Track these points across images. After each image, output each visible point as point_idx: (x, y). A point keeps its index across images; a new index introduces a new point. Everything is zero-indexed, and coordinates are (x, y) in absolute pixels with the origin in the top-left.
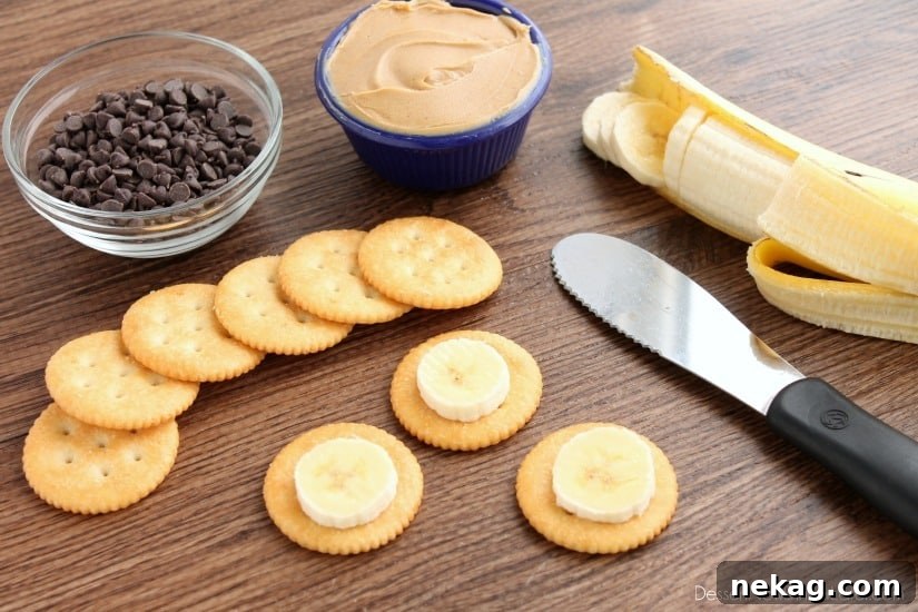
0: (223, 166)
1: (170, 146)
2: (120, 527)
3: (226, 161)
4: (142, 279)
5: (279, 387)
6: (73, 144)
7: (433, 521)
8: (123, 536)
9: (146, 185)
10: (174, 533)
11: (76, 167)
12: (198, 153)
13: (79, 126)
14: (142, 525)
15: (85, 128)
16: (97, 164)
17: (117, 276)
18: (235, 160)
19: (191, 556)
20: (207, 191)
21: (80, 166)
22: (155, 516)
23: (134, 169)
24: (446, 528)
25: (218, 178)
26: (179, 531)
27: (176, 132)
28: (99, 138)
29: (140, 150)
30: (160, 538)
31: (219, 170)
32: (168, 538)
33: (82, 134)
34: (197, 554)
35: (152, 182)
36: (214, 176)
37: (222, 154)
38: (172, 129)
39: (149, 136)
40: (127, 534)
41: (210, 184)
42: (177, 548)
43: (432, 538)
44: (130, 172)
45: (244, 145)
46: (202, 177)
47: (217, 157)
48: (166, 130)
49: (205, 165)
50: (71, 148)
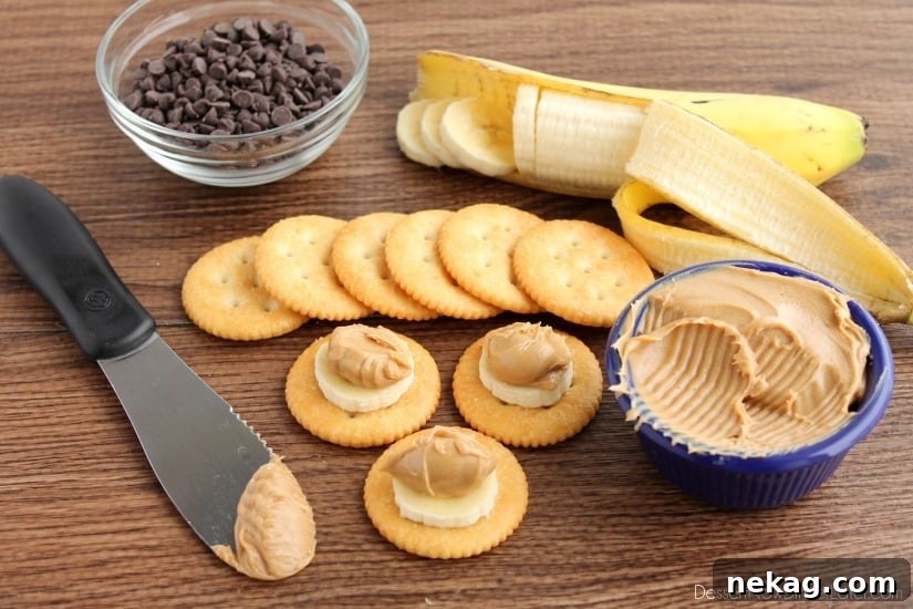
0: (312, 91)
1: (259, 77)
2: (63, 441)
3: (312, 85)
4: (199, 220)
5: (269, 356)
6: (159, 87)
7: (344, 527)
8: (60, 451)
9: (245, 114)
10: (108, 462)
11: (171, 106)
12: (287, 80)
13: (162, 70)
14: (82, 446)
15: (168, 71)
16: (192, 101)
17: (179, 211)
18: (322, 84)
19: (111, 489)
20: (304, 113)
21: (175, 105)
22: (98, 441)
23: (230, 101)
24: (353, 538)
25: (310, 101)
26: (112, 462)
27: (259, 64)
28: (185, 78)
29: (230, 84)
30: (93, 464)
31: (309, 94)
32: (99, 466)
33: (167, 76)
34: (116, 489)
35: (251, 110)
36: (305, 99)
37: (309, 79)
38: (255, 62)
39: (236, 70)
40: (67, 450)
41: (305, 107)
42: (103, 477)
43: (335, 543)
44: (227, 104)
45: (326, 70)
46: (297, 101)
47: (305, 82)
48: (251, 64)
49: (297, 90)
50: (157, 90)
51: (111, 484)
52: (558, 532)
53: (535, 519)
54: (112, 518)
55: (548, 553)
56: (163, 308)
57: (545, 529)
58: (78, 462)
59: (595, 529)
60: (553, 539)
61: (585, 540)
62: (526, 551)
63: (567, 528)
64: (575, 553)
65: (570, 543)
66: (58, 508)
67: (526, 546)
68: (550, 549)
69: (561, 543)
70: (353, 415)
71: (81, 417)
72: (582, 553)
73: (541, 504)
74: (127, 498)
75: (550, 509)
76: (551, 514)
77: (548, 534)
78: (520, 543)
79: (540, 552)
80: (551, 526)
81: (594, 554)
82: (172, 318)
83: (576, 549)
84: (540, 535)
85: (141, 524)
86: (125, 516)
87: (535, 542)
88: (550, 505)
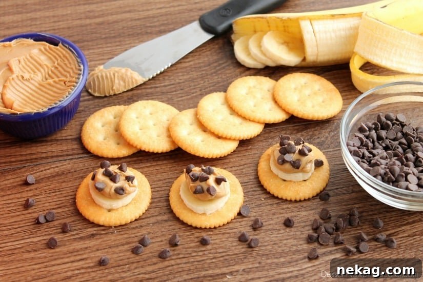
19: (66, 241)
30: (54, 230)
34: (68, 241)
51: (65, 239)
52: (283, 236)
53: (270, 232)
54: (70, 255)
55: (279, 247)
56: (73, 149)
57: (276, 236)
58: (47, 230)
59: (300, 233)
60: (281, 240)
61: (296, 239)
62: (269, 247)
63: (286, 234)
64: (292, 245)
65: (289, 241)
66: (42, 253)
67: (269, 245)
68: (280, 245)
69: (285, 242)
70: (110, 211)
71: (44, 208)
72: (296, 245)
73: (272, 224)
74: (74, 244)
75: (277, 226)
76: (278, 228)
77: (279, 238)
78: (266, 244)
79: (276, 246)
80: (279, 234)
81: (301, 245)
82: (78, 154)
83: (293, 243)
84: (274, 239)
85: (84, 256)
86: (76, 253)
87: (273, 243)
88: (276, 224)
